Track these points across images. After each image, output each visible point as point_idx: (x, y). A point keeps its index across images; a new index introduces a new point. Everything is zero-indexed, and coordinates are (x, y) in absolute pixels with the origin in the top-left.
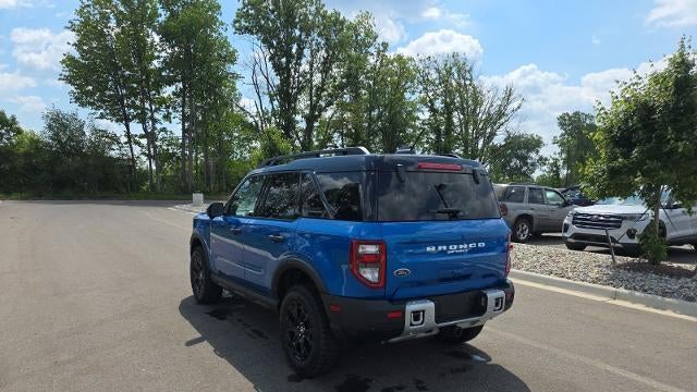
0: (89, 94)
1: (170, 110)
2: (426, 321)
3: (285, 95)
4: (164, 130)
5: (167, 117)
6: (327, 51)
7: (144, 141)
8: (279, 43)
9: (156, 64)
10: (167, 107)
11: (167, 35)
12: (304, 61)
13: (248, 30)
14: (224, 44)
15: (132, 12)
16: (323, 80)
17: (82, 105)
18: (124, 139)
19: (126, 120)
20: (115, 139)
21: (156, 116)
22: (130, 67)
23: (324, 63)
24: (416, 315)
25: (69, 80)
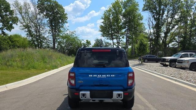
0: (105, 33)
1: (124, 35)
2: (87, 97)
3: (158, 27)
4: (122, 41)
5: (123, 37)
6: (173, 11)
7: (117, 44)
8: (157, 11)
9: (121, 24)
10: (123, 35)
11: (124, 16)
12: (164, 15)
13: (146, 10)
14: (140, 15)
15: (116, 11)
16: (172, 20)
17: (104, 36)
18: (112, 44)
19: (113, 39)
20: (110, 44)
21: (120, 37)
22: (114, 26)
23: (172, 15)
24: (84, 95)
25: (101, 31)
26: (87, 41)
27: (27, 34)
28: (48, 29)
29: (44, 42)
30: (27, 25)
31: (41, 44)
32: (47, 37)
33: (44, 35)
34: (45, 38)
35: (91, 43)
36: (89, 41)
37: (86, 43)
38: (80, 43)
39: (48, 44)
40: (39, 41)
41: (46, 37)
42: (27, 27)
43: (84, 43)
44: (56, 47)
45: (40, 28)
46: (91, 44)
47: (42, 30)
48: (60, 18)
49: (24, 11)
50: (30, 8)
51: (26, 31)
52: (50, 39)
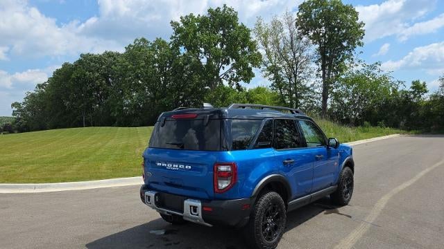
2: (152, 202)
26: (413, 83)
27: (272, 85)
28: (314, 67)
29: (302, 98)
30: (275, 66)
31: (297, 102)
32: (312, 85)
33: (305, 81)
34: (308, 89)
35: (428, 88)
36: (421, 83)
37: (411, 90)
38: (394, 91)
39: (311, 101)
40: (294, 95)
41: (308, 85)
42: (274, 70)
43: (407, 89)
44: (329, 107)
45: (297, 69)
46: (426, 92)
47: (300, 72)
48: (345, 37)
49: (270, 39)
50: (281, 30)
51: (270, 79)
52: (316, 90)
